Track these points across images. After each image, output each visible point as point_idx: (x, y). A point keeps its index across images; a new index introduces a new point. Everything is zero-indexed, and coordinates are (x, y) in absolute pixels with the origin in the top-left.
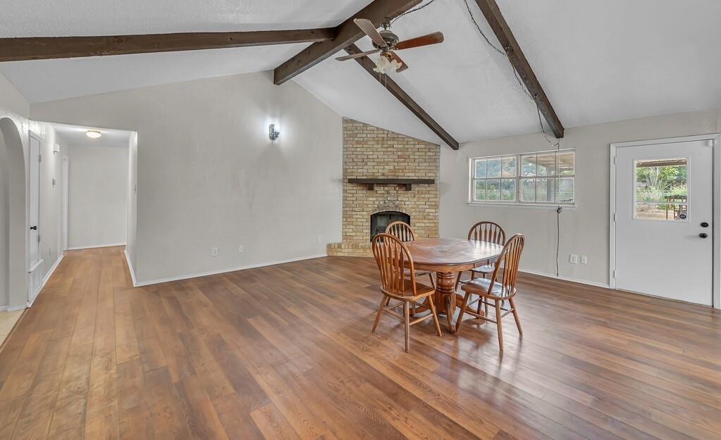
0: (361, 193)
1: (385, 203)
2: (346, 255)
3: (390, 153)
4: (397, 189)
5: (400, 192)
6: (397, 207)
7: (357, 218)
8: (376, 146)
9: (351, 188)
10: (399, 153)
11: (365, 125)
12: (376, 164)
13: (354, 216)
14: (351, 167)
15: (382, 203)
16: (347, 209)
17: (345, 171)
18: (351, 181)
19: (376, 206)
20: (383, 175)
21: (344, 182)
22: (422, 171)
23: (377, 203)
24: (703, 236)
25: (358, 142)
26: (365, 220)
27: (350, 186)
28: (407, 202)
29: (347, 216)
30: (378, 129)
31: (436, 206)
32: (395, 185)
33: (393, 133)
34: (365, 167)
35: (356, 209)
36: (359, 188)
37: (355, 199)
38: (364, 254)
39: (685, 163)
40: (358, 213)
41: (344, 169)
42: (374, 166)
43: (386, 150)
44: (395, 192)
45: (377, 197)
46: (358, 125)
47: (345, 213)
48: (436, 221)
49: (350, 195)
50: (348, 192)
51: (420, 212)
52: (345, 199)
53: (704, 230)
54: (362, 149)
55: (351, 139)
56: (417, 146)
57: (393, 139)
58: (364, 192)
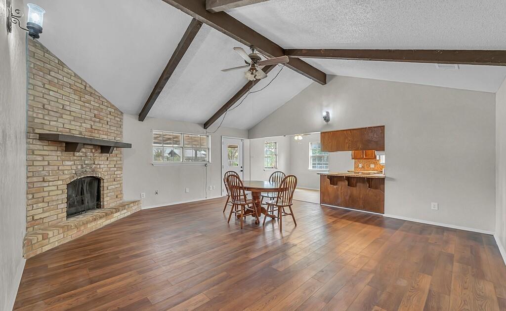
0: (54, 155)
1: (82, 168)
2: (57, 244)
3: (87, 109)
4: (93, 151)
5: (96, 155)
6: (93, 171)
7: (49, 191)
8: (73, 96)
9: (41, 148)
10: (96, 112)
11: (61, 63)
12: (72, 118)
13: (45, 189)
14: (41, 116)
15: (79, 167)
16: (35, 179)
17: (30, 120)
18: (43, 137)
19: (74, 172)
20: (81, 133)
21: (28, 138)
22: (112, 135)
23: (74, 167)
24: (241, 171)
25: (50, 82)
26: (60, 192)
27: (38, 146)
28: (102, 166)
29: (33, 192)
30: (76, 75)
31: (120, 169)
32: (92, 147)
33: (90, 87)
34: (60, 120)
35: (49, 178)
36: (52, 148)
37: (46, 163)
38: (79, 233)
39: (237, 147)
40: (51, 184)
41: (28, 116)
42: (70, 121)
43: (82, 104)
44: (92, 154)
45: (74, 160)
46: (52, 58)
47: (30, 185)
48: (121, 182)
49: (40, 158)
50: (36, 153)
51: (111, 175)
52: (30, 164)
53: (242, 169)
54: (58, 95)
55: (41, 73)
56: (109, 109)
57: (91, 94)
58: (59, 153)
